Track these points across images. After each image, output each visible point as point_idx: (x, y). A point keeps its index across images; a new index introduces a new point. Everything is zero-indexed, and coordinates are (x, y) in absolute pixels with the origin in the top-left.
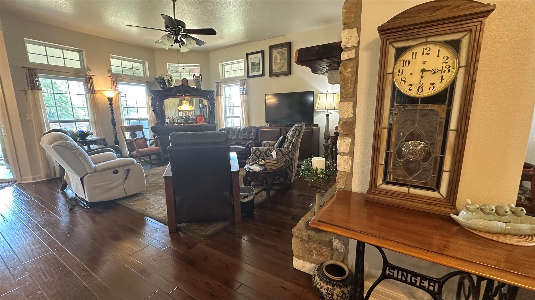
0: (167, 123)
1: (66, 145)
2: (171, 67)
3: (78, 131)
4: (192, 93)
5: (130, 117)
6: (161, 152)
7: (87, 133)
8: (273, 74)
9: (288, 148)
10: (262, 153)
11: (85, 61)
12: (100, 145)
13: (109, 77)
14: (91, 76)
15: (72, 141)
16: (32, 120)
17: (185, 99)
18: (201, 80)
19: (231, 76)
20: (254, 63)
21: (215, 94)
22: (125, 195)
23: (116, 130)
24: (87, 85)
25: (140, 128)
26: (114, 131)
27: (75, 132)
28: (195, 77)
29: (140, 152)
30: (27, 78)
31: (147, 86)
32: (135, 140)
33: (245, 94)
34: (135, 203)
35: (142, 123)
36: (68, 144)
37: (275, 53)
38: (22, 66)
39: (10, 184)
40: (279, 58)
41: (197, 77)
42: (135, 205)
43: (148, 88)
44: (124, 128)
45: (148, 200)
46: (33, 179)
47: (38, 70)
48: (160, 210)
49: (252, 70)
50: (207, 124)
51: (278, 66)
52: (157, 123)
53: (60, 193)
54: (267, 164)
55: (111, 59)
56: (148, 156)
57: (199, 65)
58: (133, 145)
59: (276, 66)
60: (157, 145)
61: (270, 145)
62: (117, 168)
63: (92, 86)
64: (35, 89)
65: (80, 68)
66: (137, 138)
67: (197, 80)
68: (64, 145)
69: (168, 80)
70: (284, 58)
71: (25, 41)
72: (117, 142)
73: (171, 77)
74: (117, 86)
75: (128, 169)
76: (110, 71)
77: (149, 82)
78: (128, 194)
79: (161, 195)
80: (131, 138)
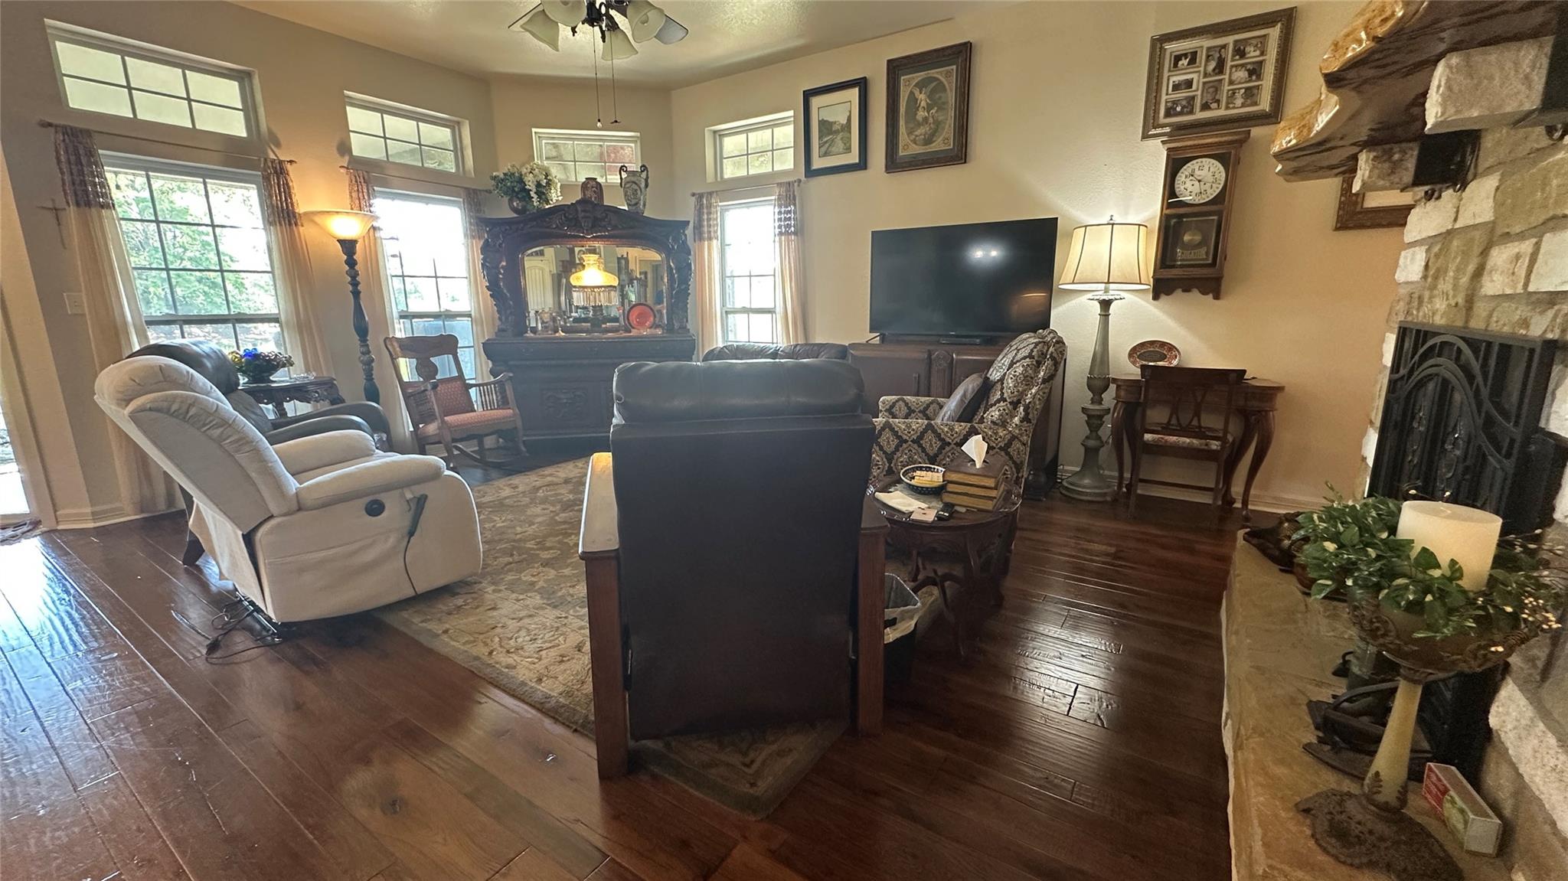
0: (534, 330)
1: (184, 408)
2: (544, 141)
3: (242, 352)
4: (615, 227)
5: (414, 308)
6: (519, 424)
7: (274, 360)
8: (898, 161)
9: (1003, 423)
10: (906, 441)
11: (261, 111)
12: (318, 402)
13: (342, 170)
14: (281, 162)
15: (208, 394)
16: (84, 315)
17: (593, 251)
18: (647, 186)
19: (743, 173)
20: (831, 124)
21: (689, 231)
22: (410, 593)
23: (369, 352)
24: (271, 196)
25: (448, 344)
26: (363, 353)
27: (230, 357)
28: (624, 175)
29: (449, 427)
30: (59, 161)
31: (469, 203)
32: (435, 386)
33: (795, 233)
34: (447, 626)
35: (453, 327)
36: (191, 405)
37: (908, 83)
38: (41, 120)
39: (19, 532)
40: (923, 104)
41: (634, 173)
42: (446, 632)
43: (470, 210)
44: (396, 344)
45: (495, 613)
46: (95, 516)
47: (97, 138)
48: (545, 662)
49: (823, 149)
50: (663, 333)
51: (916, 133)
52: (501, 330)
53: (182, 571)
54: (951, 487)
55: (348, 108)
56: (475, 442)
57: (638, 134)
58: (427, 401)
59: (910, 133)
60: (504, 403)
61: (909, 408)
62: (379, 493)
63: (286, 200)
64: (88, 204)
65: (244, 134)
66: (438, 377)
67: (633, 184)
68: (174, 407)
69: (539, 185)
70: (944, 103)
71: (49, 31)
72: (373, 394)
73: (547, 176)
74: (372, 201)
75: (418, 495)
76: (344, 148)
77: (474, 190)
78: (420, 589)
79: (539, 591)
80: (416, 378)
